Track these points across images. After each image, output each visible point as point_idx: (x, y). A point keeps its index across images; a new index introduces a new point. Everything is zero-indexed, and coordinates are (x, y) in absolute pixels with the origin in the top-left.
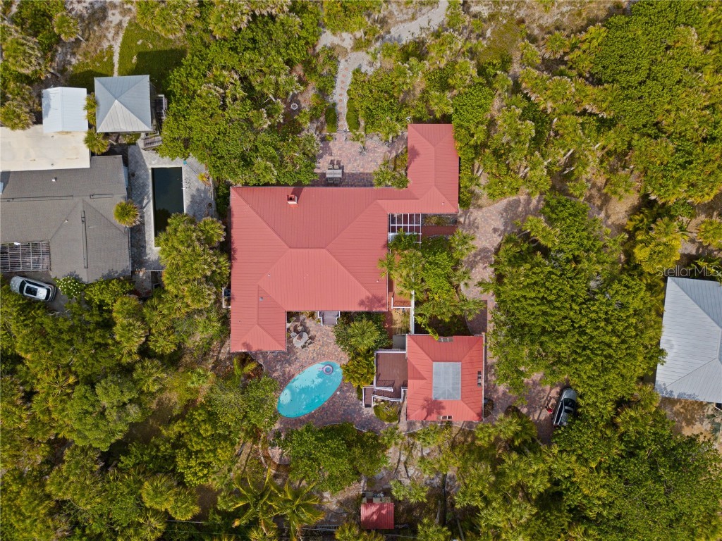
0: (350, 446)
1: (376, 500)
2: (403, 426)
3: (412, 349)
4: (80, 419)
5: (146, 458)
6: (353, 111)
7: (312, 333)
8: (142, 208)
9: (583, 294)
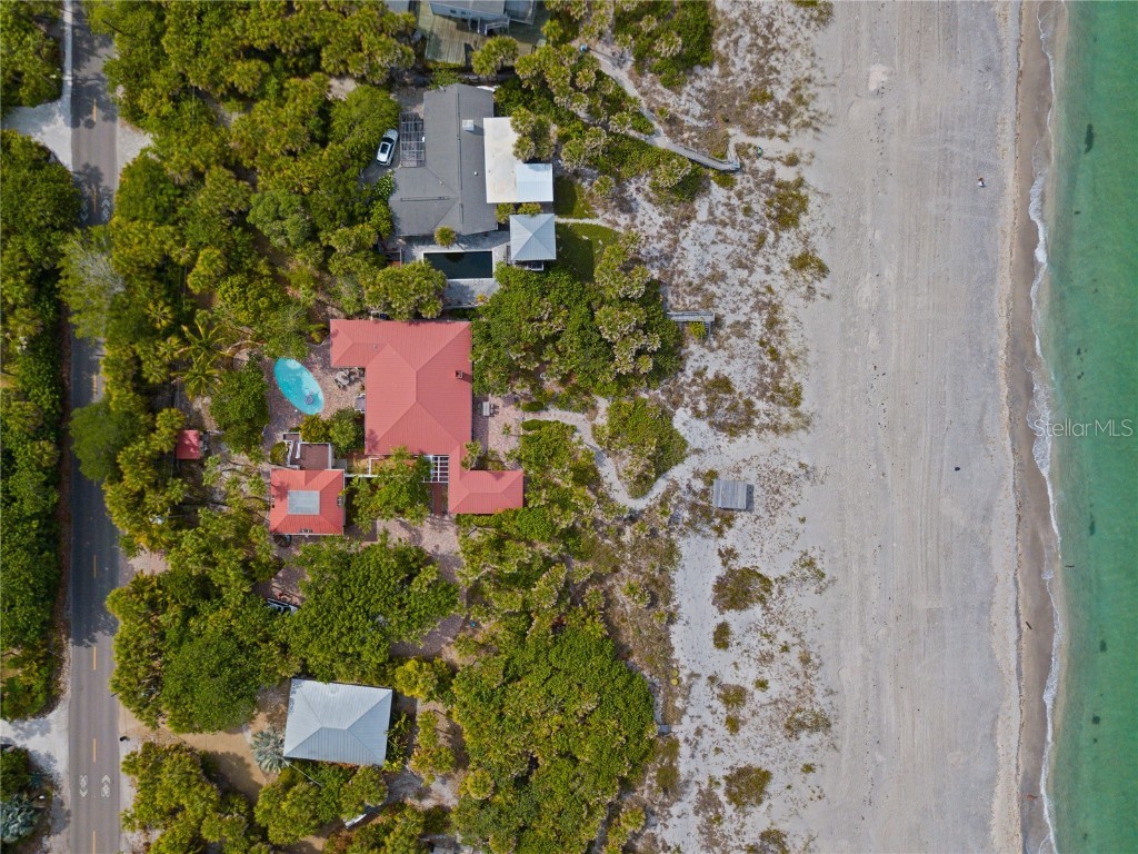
0: (250, 421)
1: (201, 443)
2: (265, 466)
3: (332, 474)
4: (272, 200)
5: (240, 249)
6: (539, 425)
7: (349, 388)
8: (457, 243)
9: (372, 609)
